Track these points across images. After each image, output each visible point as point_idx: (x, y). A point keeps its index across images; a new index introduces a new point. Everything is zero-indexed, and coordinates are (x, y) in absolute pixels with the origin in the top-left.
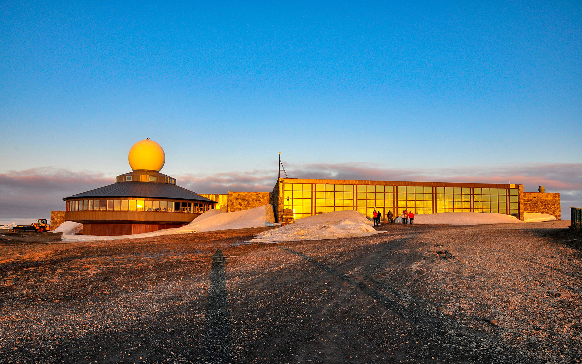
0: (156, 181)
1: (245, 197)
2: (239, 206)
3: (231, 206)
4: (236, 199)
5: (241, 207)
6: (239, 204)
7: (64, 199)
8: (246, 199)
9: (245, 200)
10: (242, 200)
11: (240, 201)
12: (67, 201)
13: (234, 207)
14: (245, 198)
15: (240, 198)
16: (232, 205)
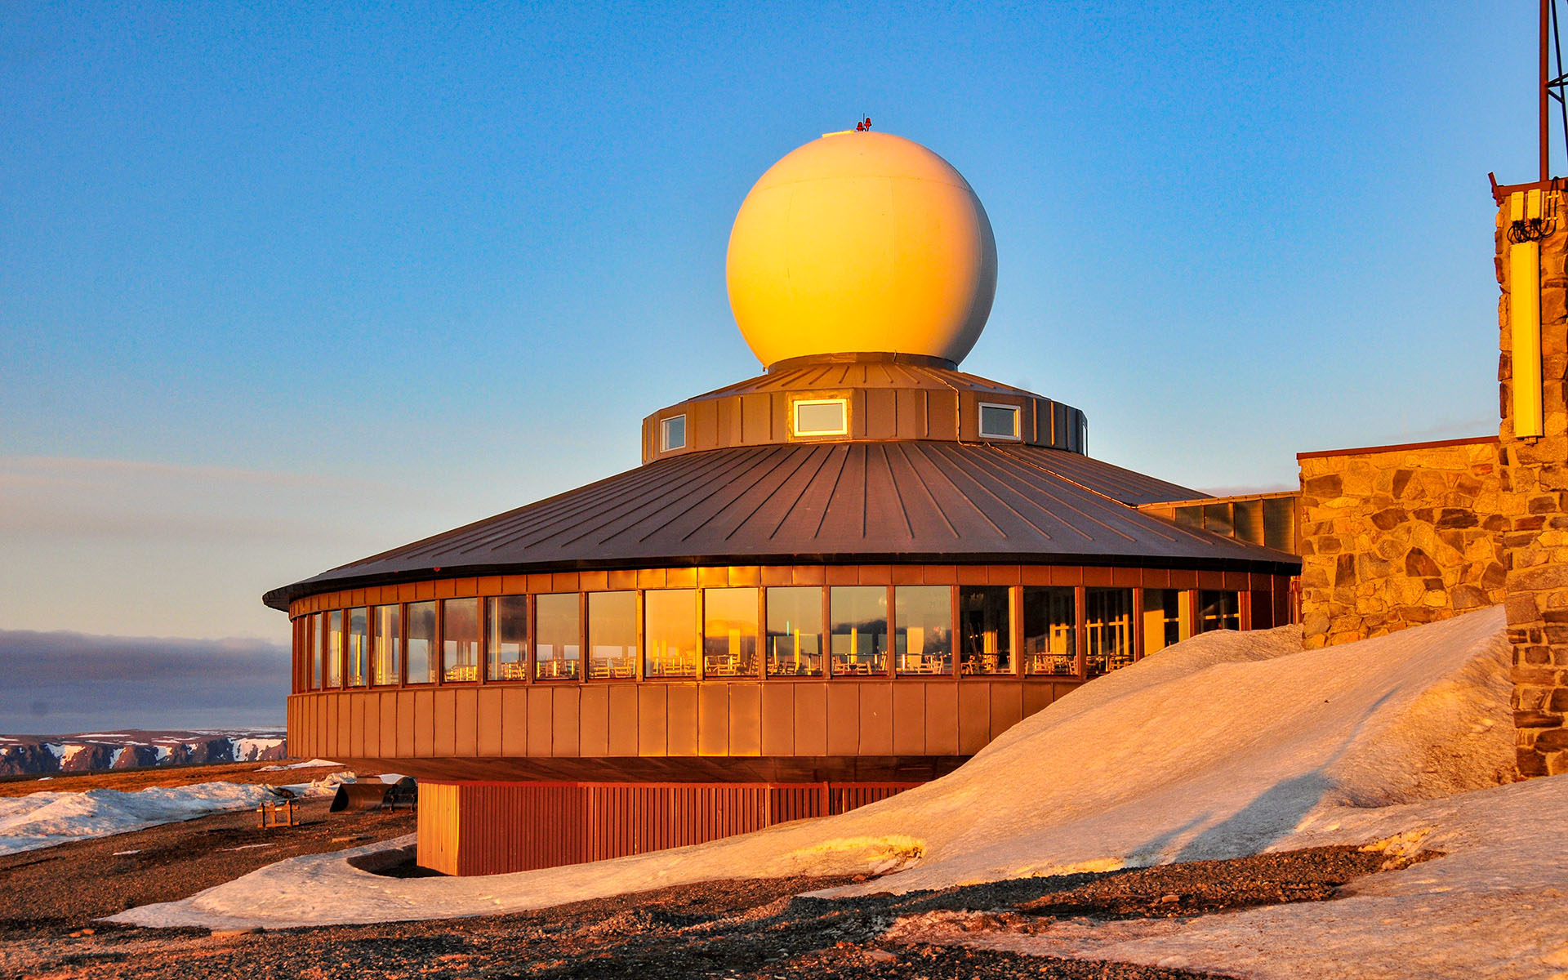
0: (844, 431)
1: (1473, 490)
2: (1412, 591)
3: (1330, 591)
4: (1375, 518)
5: (1436, 599)
6: (1412, 571)
7: (276, 599)
8: (1478, 510)
9: (1468, 520)
10: (1443, 523)
11: (1428, 538)
12: (302, 607)
13: (1362, 606)
14: (1466, 503)
15: (1417, 505)
16: (1340, 579)
